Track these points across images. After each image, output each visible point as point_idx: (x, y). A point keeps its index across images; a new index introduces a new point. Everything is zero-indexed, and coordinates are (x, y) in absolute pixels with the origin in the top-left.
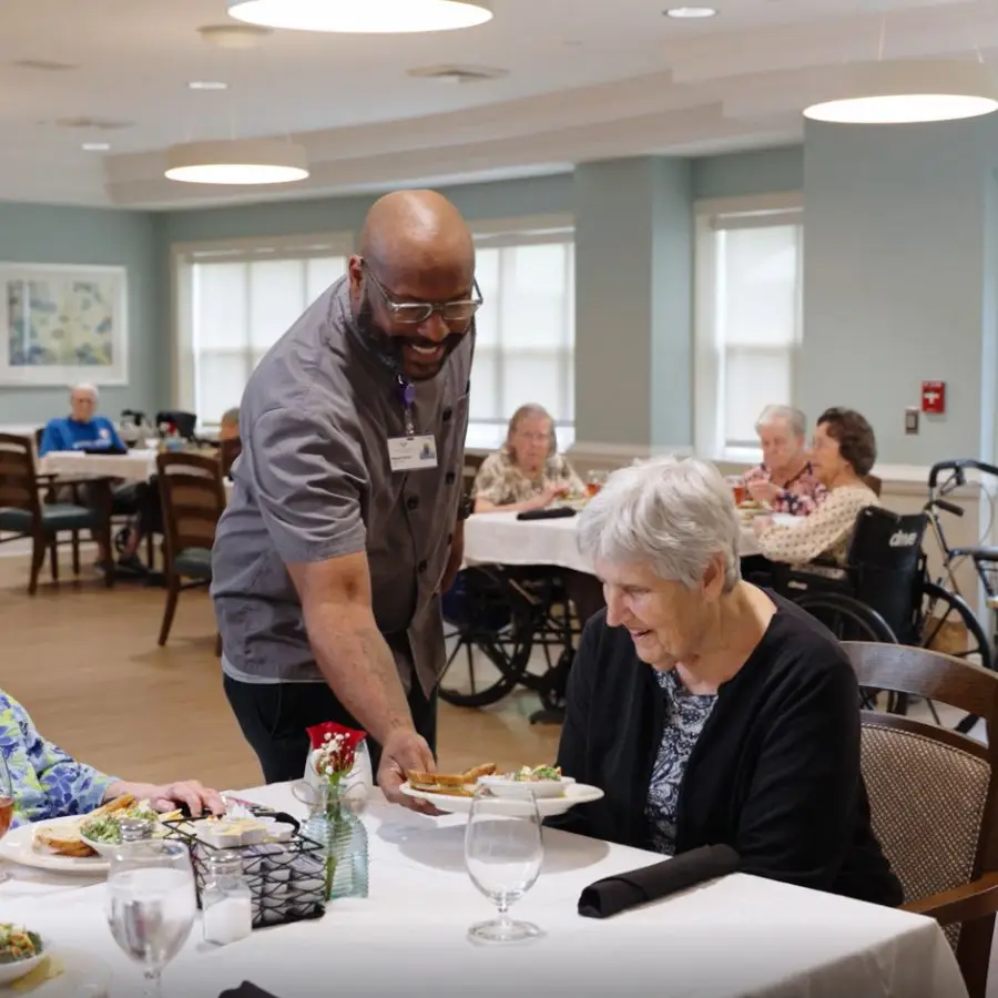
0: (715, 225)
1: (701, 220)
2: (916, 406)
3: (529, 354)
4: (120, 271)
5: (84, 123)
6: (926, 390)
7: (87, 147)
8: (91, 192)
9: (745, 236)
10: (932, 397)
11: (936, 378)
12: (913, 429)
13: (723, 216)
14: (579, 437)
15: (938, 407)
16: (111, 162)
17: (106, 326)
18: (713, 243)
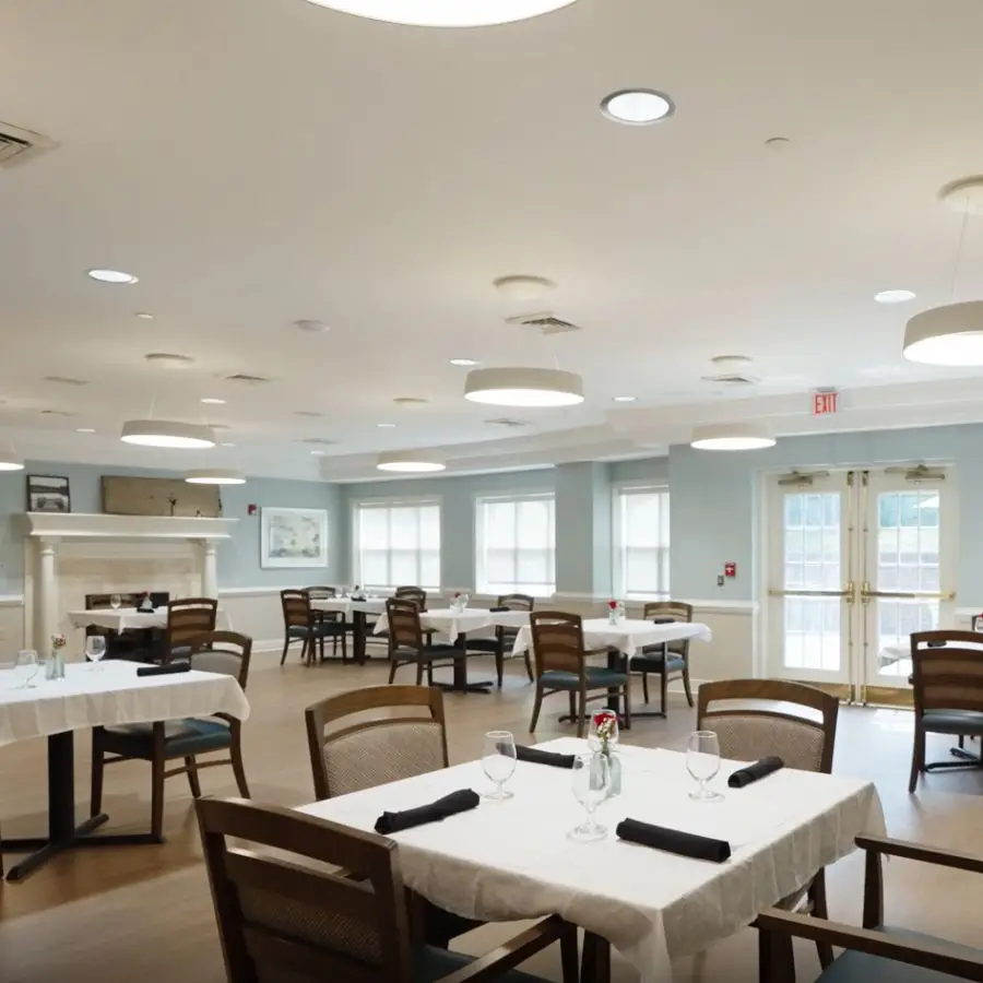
0: (620, 493)
1: (615, 491)
2: (722, 573)
3: (532, 553)
4: (324, 512)
5: (317, 441)
6: (727, 566)
7: (313, 452)
8: (312, 474)
9: (633, 497)
10: (730, 569)
11: (731, 561)
12: (721, 584)
13: (625, 488)
14: (557, 589)
15: (732, 574)
16: (323, 460)
17: (316, 538)
18: (619, 502)
